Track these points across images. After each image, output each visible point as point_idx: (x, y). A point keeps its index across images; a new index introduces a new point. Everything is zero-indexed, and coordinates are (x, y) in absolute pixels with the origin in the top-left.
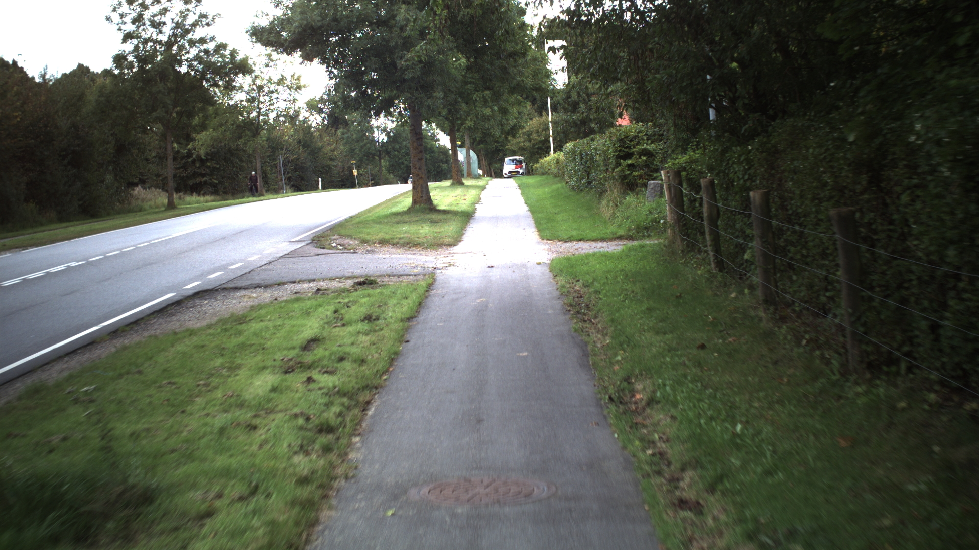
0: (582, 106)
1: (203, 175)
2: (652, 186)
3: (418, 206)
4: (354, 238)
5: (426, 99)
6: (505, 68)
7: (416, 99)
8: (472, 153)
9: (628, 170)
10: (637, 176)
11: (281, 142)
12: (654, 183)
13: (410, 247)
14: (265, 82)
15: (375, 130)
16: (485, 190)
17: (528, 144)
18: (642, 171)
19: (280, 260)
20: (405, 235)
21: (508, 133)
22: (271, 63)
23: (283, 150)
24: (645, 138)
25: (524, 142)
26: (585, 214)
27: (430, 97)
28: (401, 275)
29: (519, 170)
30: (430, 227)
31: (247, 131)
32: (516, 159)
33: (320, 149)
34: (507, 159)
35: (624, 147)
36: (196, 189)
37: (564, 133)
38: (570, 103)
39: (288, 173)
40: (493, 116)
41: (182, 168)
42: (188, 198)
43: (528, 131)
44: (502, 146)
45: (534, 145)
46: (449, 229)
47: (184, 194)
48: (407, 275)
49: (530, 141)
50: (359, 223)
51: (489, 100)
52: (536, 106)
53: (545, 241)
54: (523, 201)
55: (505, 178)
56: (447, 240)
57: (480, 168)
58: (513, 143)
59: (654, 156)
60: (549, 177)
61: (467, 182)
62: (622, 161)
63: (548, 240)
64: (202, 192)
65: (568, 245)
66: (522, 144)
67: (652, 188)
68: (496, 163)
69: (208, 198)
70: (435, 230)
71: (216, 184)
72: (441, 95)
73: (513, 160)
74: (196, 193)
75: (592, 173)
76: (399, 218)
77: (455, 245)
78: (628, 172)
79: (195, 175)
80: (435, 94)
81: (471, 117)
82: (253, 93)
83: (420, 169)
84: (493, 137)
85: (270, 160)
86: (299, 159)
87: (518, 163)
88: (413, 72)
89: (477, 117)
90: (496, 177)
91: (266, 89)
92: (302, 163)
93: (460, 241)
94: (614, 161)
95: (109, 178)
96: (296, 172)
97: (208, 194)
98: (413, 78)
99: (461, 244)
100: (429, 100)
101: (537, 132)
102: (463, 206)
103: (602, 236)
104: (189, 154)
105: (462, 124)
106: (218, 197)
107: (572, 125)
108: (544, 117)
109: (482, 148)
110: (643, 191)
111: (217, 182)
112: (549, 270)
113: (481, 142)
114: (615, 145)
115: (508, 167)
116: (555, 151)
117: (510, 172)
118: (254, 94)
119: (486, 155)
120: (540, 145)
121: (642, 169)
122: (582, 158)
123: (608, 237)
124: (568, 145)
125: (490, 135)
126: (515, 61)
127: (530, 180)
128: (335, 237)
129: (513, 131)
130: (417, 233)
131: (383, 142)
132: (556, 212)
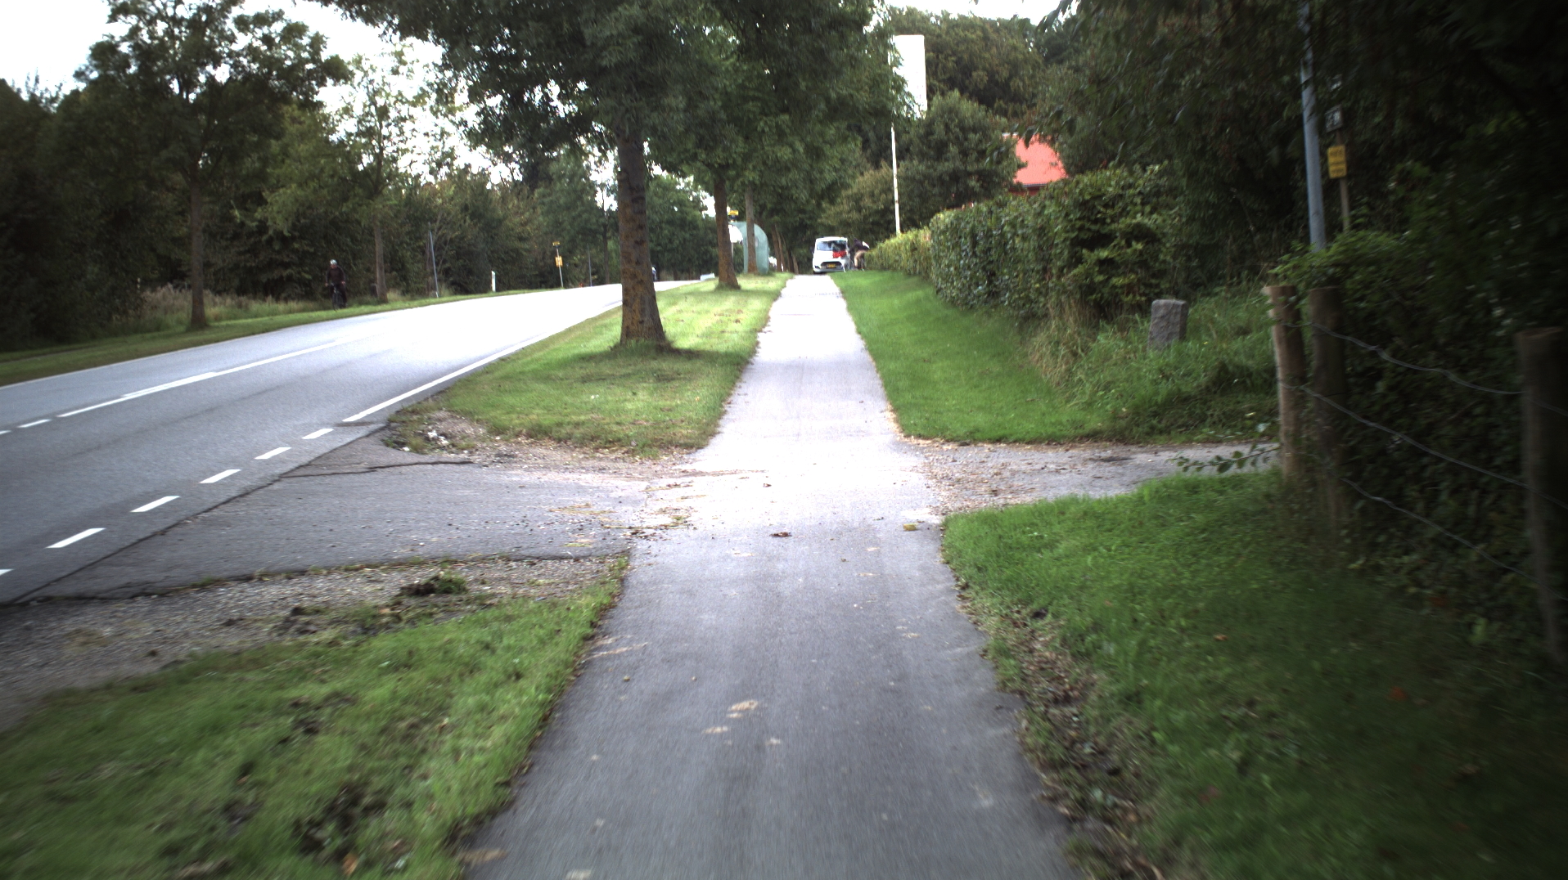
0: (953, 149)
1: (286, 266)
2: (1162, 312)
3: (633, 342)
4: (478, 421)
5: (647, 112)
6: (821, 51)
7: (627, 111)
8: (758, 231)
9: (1100, 272)
10: (1122, 287)
11: (430, 209)
12: (1166, 305)
13: (596, 449)
14: (392, 100)
15: (598, 189)
16: (780, 300)
17: (855, 215)
18: (1133, 276)
19: (276, 486)
20: (589, 417)
21: (821, 197)
22: (402, 69)
23: (435, 221)
24: (1138, 200)
25: (849, 212)
26: (996, 368)
27: (658, 108)
28: (540, 559)
29: (839, 259)
30: (651, 394)
31: (356, 188)
32: (834, 242)
33: (500, 221)
34: (819, 241)
35: (1089, 220)
36: (275, 289)
37: (920, 196)
38: (933, 144)
39: (445, 262)
40: (794, 164)
41: (248, 251)
42: (255, 306)
43: (856, 194)
44: (810, 218)
45: (866, 218)
46: (693, 397)
47: (249, 298)
48: (554, 558)
49: (859, 210)
50: (507, 377)
51: (788, 131)
52: (869, 151)
53: (913, 440)
54: (853, 327)
55: (815, 273)
56: (684, 431)
57: (772, 254)
58: (830, 213)
59: (1159, 240)
60: (896, 274)
61: (744, 282)
62: (1084, 251)
63: (919, 436)
64: (283, 295)
65: (972, 454)
66: (845, 216)
67: (1162, 317)
68: (800, 246)
69: (293, 305)
70: (661, 403)
71: (309, 280)
72: (679, 102)
73: (829, 244)
74: (273, 296)
75: (1003, 274)
76: (591, 368)
77: (700, 447)
78: (1100, 278)
79: (271, 265)
80: (666, 101)
81: (754, 163)
82: (369, 121)
83: (638, 263)
84: (796, 203)
85: (411, 239)
86: (462, 238)
87: (839, 248)
88: (620, 52)
89: (764, 163)
90: (801, 273)
91: (393, 114)
92: (469, 245)
93: (713, 434)
94: (1066, 253)
95: (93, 271)
96: (458, 259)
97: (293, 299)
98: (619, 67)
99: (716, 442)
100: (655, 115)
101: (872, 195)
102: (732, 339)
103: (1050, 430)
104: (262, 227)
105: (738, 176)
106: (311, 305)
107: (936, 182)
108: (884, 170)
109: (777, 222)
110: (1136, 322)
111: (310, 277)
112: (939, 558)
113: (773, 212)
114: (1067, 215)
115: (822, 255)
116: (902, 231)
117: (825, 264)
118: (373, 122)
119: (784, 235)
120: (877, 218)
121: (1132, 271)
122: (975, 244)
123: (1064, 432)
124: (941, 216)
125: (790, 198)
126: (842, 37)
127: (863, 280)
128: (442, 414)
129: (831, 193)
130: (618, 412)
131: (609, 211)
132: (925, 355)
